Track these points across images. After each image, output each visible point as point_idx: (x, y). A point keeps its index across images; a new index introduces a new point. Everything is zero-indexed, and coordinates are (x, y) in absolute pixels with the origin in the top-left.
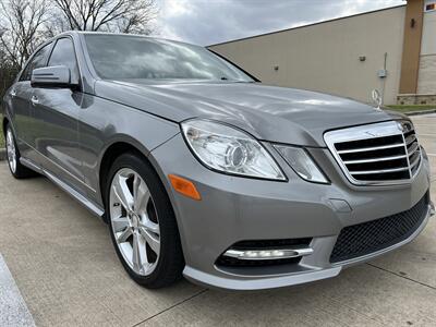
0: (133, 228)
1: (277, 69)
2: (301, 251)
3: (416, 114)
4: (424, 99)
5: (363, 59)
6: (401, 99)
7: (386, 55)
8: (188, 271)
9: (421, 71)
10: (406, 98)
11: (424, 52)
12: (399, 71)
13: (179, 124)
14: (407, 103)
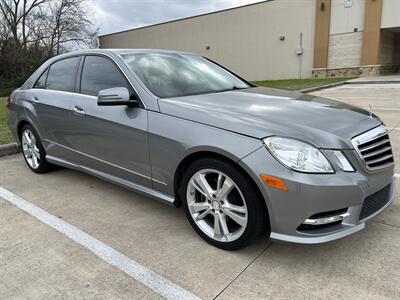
0: (213, 210)
1: (208, 48)
2: (344, 215)
3: (330, 87)
4: (334, 72)
5: (283, 39)
6: (316, 73)
7: (301, 35)
8: (274, 235)
9: (331, 48)
10: (319, 72)
11: (332, 31)
12: (313, 49)
13: (261, 139)
14: (320, 77)
